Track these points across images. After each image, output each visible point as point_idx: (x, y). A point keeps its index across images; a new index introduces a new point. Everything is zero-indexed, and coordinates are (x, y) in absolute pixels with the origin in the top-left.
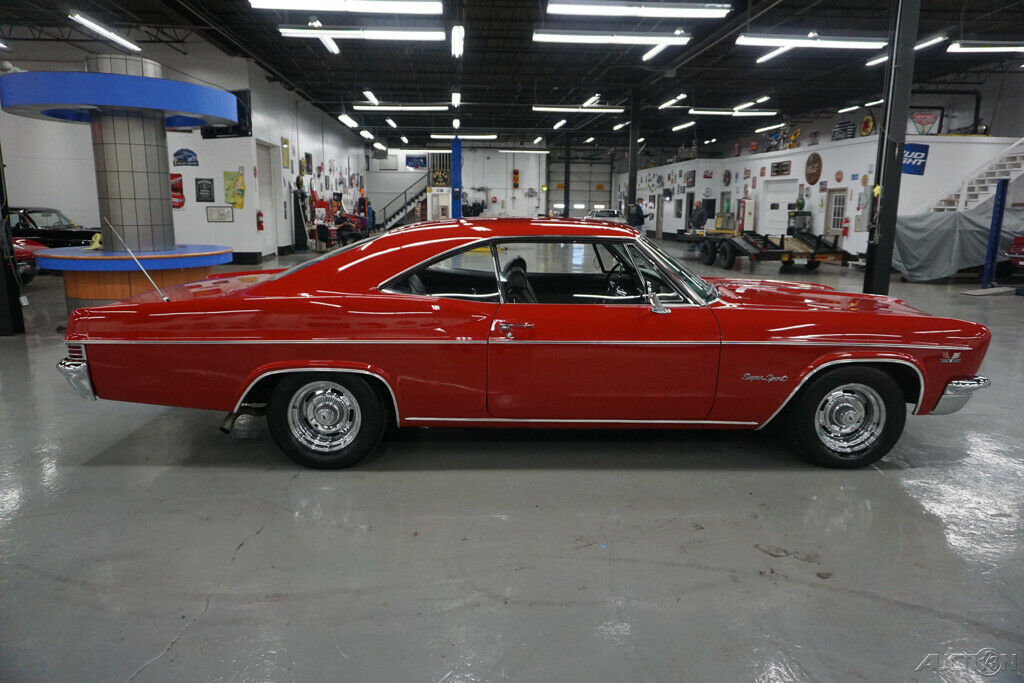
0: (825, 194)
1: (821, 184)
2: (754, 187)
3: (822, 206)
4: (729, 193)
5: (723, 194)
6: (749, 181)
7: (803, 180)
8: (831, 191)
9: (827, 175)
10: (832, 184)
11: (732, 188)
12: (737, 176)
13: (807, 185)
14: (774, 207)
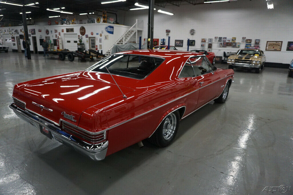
0: (88, 39)
1: (86, 35)
2: (60, 35)
3: (87, 41)
4: (49, 37)
5: (46, 37)
6: (57, 34)
7: (79, 34)
8: (90, 38)
9: (88, 33)
10: (90, 36)
11: (50, 35)
12: (51, 32)
13: (81, 35)
14: (69, 42)
